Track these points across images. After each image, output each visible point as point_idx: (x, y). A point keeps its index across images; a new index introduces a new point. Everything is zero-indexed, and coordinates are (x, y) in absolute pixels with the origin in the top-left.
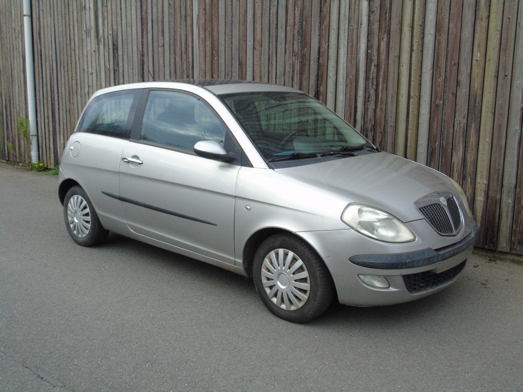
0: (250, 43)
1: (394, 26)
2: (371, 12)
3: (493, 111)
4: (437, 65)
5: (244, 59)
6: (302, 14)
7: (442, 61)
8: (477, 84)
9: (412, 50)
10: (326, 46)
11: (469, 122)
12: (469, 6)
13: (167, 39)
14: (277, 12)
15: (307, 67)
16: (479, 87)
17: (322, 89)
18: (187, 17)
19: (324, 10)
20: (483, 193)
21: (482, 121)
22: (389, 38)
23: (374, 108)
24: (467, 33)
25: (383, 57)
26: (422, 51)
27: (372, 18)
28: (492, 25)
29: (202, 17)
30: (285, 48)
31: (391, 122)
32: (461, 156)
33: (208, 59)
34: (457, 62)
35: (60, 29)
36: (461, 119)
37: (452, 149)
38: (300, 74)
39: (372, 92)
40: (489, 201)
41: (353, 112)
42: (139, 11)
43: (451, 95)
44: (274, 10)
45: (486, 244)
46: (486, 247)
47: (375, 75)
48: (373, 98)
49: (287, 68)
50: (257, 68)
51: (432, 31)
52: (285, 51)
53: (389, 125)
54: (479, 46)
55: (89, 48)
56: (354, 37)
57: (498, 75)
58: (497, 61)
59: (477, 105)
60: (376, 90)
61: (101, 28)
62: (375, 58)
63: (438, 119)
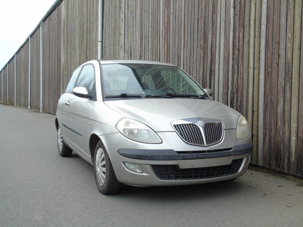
0: (182, 44)
1: (246, 22)
2: (235, 14)
3: (299, 73)
4: (268, 45)
5: (180, 54)
6: (204, 22)
7: (270, 42)
8: (289, 55)
9: (255, 37)
10: (215, 40)
11: (286, 83)
12: (284, 2)
13: (150, 46)
14: (194, 23)
15: (206, 54)
16: (290, 57)
17: (213, 68)
18: (158, 32)
19: (214, 17)
20: (295, 134)
21: (293, 81)
22: (244, 30)
23: (237, 77)
24: (283, 20)
25: (241, 43)
26: (260, 36)
27: (235, 19)
28: (296, 13)
29: (164, 31)
30: (197, 44)
31: (245, 87)
32: (282, 107)
33: (166, 56)
34: (278, 41)
35: (112, 47)
36: (281, 81)
37: (277, 103)
38: (203, 59)
39: (236, 67)
40: (299, 140)
41: (227, 81)
42: (140, 32)
43: (275, 65)
44: (192, 22)
45: (298, 173)
46: (298, 175)
47: (237, 56)
48: (236, 71)
49: (198, 56)
50: (185, 58)
51: (265, 23)
52: (197, 47)
53: (244, 88)
54: (290, 29)
55: (121, 56)
56: (227, 33)
57: (301, 47)
58: (300, 38)
59: (290, 70)
60: (238, 66)
61: (126, 44)
62: (237, 45)
63: (269, 82)
